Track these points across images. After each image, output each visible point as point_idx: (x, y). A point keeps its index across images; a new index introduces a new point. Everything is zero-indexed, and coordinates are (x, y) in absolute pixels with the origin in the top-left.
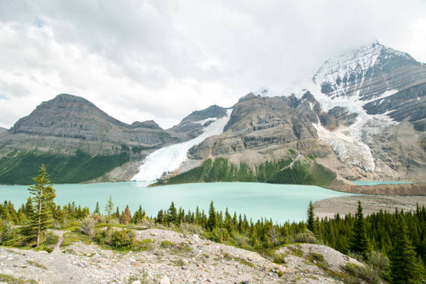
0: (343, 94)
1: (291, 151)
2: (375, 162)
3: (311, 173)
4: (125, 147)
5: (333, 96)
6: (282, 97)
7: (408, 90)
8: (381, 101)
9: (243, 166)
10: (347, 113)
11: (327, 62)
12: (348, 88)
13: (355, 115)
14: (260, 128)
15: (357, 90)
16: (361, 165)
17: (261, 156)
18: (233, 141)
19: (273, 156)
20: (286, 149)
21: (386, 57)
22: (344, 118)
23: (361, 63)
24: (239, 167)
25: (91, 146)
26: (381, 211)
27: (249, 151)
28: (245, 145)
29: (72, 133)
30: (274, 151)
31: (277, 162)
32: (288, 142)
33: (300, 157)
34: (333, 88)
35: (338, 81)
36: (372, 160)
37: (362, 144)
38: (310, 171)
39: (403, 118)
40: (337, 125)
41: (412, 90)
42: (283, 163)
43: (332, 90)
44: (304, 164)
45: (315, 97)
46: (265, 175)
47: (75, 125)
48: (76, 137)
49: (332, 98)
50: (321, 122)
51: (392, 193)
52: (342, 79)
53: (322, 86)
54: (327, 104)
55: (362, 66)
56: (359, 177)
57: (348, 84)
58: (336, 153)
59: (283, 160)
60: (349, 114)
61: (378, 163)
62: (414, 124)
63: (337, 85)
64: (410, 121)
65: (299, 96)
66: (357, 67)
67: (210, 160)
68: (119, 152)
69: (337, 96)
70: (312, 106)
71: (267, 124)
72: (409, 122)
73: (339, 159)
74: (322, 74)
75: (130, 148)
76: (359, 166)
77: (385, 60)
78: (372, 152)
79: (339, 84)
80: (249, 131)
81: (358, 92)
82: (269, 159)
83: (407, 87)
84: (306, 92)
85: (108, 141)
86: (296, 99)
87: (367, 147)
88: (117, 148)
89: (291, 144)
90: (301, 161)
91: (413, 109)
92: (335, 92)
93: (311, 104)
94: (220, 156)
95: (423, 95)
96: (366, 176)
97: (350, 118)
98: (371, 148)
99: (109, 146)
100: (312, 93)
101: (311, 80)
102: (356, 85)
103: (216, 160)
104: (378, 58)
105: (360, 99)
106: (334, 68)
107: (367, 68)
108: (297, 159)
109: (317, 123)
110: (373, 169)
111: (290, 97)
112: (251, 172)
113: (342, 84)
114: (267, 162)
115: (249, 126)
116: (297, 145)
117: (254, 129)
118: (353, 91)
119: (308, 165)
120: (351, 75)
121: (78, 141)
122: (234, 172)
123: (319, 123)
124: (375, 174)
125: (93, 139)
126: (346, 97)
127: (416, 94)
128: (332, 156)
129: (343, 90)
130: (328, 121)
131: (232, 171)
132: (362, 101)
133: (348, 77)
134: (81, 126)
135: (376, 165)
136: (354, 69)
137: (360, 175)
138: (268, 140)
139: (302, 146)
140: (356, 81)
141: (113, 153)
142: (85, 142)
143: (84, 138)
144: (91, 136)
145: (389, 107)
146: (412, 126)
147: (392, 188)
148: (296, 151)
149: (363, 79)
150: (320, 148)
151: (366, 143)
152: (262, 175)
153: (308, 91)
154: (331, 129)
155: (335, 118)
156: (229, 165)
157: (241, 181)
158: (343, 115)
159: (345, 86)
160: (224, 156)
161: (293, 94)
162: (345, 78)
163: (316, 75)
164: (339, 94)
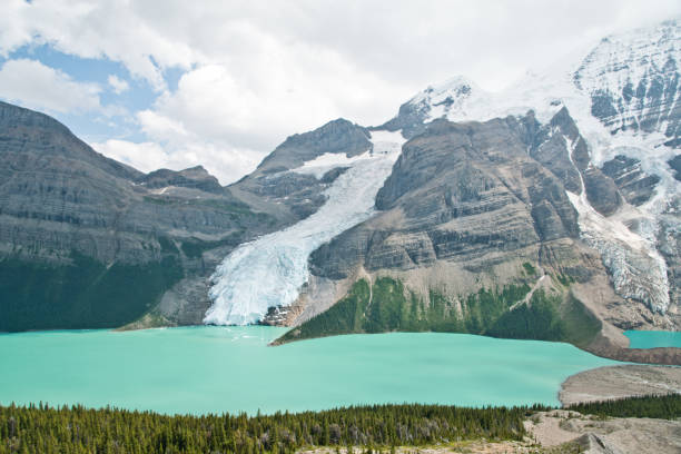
0: (634, 126)
1: (527, 266)
2: (670, 293)
3: (561, 317)
4: (166, 243)
5: (615, 126)
6: (507, 120)
9: (436, 297)
10: (638, 173)
11: (605, 40)
12: (645, 111)
13: (654, 180)
14: (467, 212)
15: (662, 120)
16: (646, 300)
17: (470, 276)
18: (410, 239)
19: (494, 277)
20: (519, 262)
22: (632, 187)
23: (677, 57)
24: (427, 301)
25: (97, 241)
27: (444, 262)
28: (437, 250)
29: (48, 210)
30: (497, 267)
31: (501, 291)
32: (522, 246)
33: (545, 282)
34: (615, 106)
35: (627, 92)
36: (667, 290)
37: (654, 254)
38: (560, 312)
40: (618, 203)
42: (512, 293)
43: (614, 113)
44: (552, 298)
45: (578, 125)
46: (479, 319)
47: (50, 189)
48: (60, 219)
49: (613, 133)
50: (587, 191)
52: (634, 88)
53: (594, 99)
54: (602, 148)
55: (678, 65)
56: (641, 324)
57: (646, 101)
58: (610, 272)
59: (512, 287)
60: (642, 176)
61: (676, 296)
63: (623, 102)
65: (544, 118)
66: (667, 65)
67: (363, 282)
68: (159, 256)
69: (623, 128)
70: (570, 146)
71: (482, 203)
73: (612, 284)
74: (594, 68)
75: (178, 245)
76: (642, 301)
78: (669, 274)
79: (628, 99)
80: (444, 219)
81: (665, 124)
82: (487, 283)
84: (559, 108)
85: (130, 229)
86: (537, 124)
87: (661, 261)
88: (151, 247)
89: (528, 251)
90: (547, 289)
92: (619, 117)
93: (569, 142)
94: (384, 273)
96: (650, 322)
97: (643, 188)
98: (668, 264)
99: (134, 242)
100: (573, 114)
101: (571, 79)
102: (662, 108)
103: (378, 282)
105: (666, 144)
106: (622, 58)
108: (538, 286)
109: (579, 194)
110: (664, 308)
111: (524, 120)
112: (452, 313)
113: (634, 99)
114: (482, 290)
115: (444, 208)
116: (540, 253)
117: (455, 215)
118: (655, 121)
119: (558, 300)
120: (654, 82)
121: (65, 228)
122: (419, 310)
123: (583, 195)
124: (667, 319)
125: (96, 224)
126: (640, 132)
128: (601, 279)
129: (635, 114)
130: (600, 193)
131: (414, 308)
132: (668, 149)
133: (648, 86)
134: (64, 193)
135: (671, 300)
136: (660, 68)
137: (643, 320)
138: (485, 241)
139: (548, 256)
140: (663, 98)
141: (146, 258)
142: (83, 231)
143: (77, 222)
144: (92, 216)
148: (538, 267)
149: (677, 95)
150: (580, 262)
151: (662, 253)
152: (474, 319)
153: (564, 110)
154: (606, 212)
155: (615, 185)
156: (406, 293)
157: (434, 330)
158: (630, 177)
159: (640, 107)
160: (394, 274)
161: (531, 112)
162: (641, 88)
163: (582, 68)
164: (627, 123)
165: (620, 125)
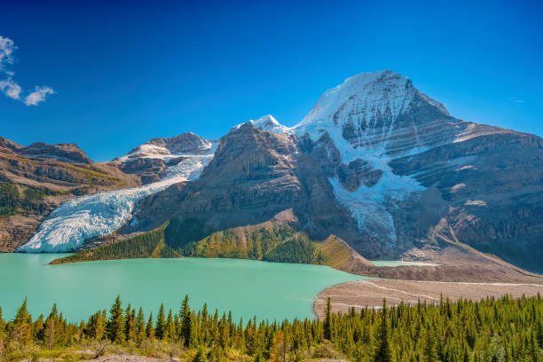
0: (367, 144)
2: (397, 236)
5: (355, 144)
7: (438, 150)
8: (409, 160)
10: (370, 169)
11: (351, 98)
12: (373, 136)
13: (380, 173)
15: (384, 140)
21: (419, 105)
22: (367, 176)
23: (392, 108)
26: (402, 303)
33: (309, 225)
34: (356, 132)
35: (363, 126)
39: (432, 183)
40: (358, 184)
41: (444, 150)
43: (356, 137)
45: (334, 142)
49: (355, 148)
50: (340, 177)
51: (414, 277)
52: (367, 123)
53: (344, 129)
55: (392, 111)
56: (378, 256)
57: (374, 131)
58: (354, 222)
60: (372, 170)
61: (401, 238)
62: (443, 192)
63: (361, 131)
64: (438, 187)
65: (315, 137)
66: (386, 111)
69: (361, 145)
72: (437, 190)
74: (345, 112)
77: (418, 109)
78: (395, 223)
79: (364, 129)
81: (385, 143)
83: (439, 145)
84: (324, 133)
86: (310, 141)
87: (389, 216)
91: (443, 174)
92: (359, 139)
93: (329, 150)
95: (454, 158)
97: (374, 177)
98: (394, 217)
100: (331, 136)
101: (331, 118)
102: (383, 134)
104: (411, 104)
105: (387, 153)
106: (360, 108)
107: (397, 114)
109: (334, 178)
111: (302, 138)
113: (367, 129)
118: (379, 141)
120: (379, 120)
123: (337, 179)
126: (371, 148)
127: (447, 155)
128: (349, 226)
129: (368, 138)
130: (347, 178)
132: (388, 156)
133: (375, 123)
136: (382, 113)
137: (379, 253)
139: (313, 209)
140: (384, 129)
145: (418, 167)
146: (441, 194)
147: (415, 271)
148: (305, 215)
149: (392, 127)
150: (335, 215)
153: (327, 134)
154: (351, 190)
155: (357, 174)
158: (366, 170)
159: (371, 134)
161: (307, 134)
162: (371, 123)
163: (337, 113)
164: (364, 142)
165: (359, 143)
